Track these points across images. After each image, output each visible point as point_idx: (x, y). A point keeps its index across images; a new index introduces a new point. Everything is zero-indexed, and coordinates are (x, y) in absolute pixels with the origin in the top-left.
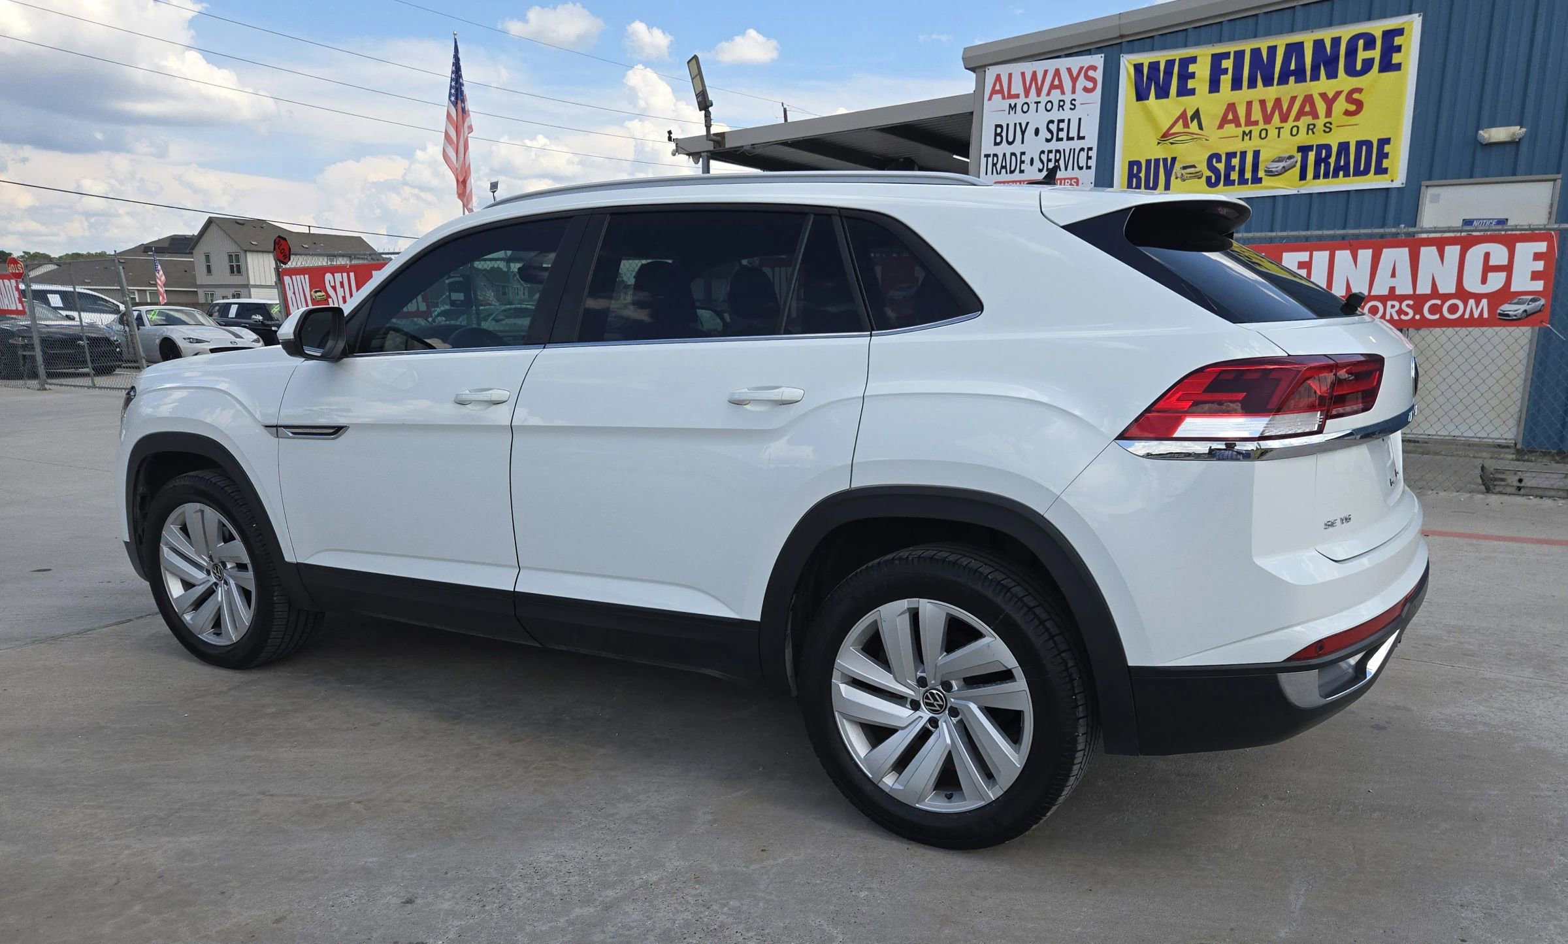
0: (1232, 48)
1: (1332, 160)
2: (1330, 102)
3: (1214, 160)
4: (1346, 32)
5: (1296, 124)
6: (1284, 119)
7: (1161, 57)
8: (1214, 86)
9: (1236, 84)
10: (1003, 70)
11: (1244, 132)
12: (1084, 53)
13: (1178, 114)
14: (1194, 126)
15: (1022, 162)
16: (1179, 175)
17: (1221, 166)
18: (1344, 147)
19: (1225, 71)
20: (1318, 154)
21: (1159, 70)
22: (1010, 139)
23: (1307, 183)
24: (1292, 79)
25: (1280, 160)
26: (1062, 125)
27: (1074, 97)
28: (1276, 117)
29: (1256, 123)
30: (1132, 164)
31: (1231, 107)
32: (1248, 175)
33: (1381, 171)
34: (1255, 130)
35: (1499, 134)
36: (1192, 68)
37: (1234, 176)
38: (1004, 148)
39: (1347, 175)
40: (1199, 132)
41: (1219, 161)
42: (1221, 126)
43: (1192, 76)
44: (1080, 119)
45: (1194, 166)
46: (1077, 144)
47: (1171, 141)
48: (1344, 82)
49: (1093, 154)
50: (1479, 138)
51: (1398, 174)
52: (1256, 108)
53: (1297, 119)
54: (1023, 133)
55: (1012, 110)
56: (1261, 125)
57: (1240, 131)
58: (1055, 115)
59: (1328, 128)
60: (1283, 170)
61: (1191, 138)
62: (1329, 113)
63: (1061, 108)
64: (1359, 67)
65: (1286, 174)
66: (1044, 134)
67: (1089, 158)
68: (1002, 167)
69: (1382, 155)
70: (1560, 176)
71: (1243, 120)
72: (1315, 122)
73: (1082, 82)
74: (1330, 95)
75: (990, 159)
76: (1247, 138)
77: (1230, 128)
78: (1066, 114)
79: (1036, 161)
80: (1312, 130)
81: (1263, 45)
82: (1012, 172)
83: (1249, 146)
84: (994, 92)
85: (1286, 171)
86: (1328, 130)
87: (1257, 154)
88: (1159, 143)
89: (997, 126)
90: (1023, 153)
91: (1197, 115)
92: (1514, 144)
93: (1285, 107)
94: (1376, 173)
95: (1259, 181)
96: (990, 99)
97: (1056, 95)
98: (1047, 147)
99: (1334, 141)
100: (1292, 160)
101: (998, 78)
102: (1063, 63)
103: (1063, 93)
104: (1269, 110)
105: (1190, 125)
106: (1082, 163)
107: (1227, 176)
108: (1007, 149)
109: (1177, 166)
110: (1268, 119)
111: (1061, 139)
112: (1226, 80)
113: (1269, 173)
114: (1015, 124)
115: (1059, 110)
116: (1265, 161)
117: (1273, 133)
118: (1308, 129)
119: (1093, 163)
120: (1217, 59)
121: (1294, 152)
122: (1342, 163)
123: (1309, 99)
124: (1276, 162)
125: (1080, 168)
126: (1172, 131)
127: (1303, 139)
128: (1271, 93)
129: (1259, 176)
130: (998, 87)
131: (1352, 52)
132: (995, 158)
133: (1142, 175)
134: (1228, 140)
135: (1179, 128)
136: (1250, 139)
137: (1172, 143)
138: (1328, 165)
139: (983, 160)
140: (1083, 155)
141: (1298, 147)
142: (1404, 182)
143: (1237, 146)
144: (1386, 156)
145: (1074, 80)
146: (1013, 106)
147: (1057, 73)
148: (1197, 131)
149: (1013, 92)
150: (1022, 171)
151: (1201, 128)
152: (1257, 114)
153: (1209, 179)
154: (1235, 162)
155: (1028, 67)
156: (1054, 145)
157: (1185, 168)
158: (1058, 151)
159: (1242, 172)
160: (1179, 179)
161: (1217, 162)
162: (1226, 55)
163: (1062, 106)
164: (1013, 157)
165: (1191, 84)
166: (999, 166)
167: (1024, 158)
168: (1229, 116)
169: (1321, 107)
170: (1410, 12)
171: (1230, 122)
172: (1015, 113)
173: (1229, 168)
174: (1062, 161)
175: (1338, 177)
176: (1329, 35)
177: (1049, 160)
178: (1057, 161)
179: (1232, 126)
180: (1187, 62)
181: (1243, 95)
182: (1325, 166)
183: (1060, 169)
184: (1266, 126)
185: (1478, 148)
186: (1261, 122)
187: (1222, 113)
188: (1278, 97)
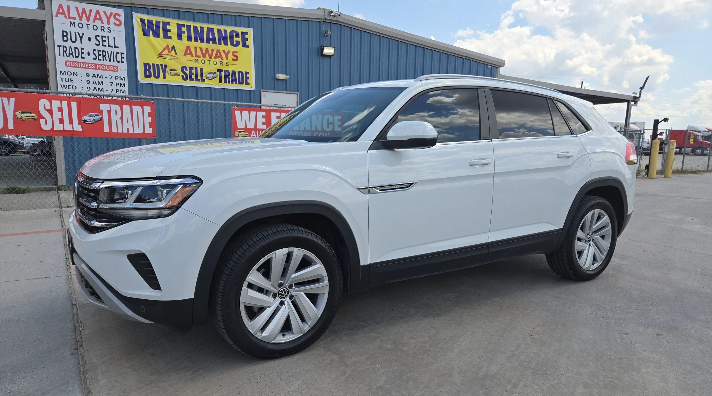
0: (186, 23)
1: (230, 77)
2: (227, 54)
3: (184, 69)
4: (229, 29)
5: (215, 60)
6: (211, 57)
7: (154, 19)
8: (180, 37)
9: (189, 38)
10: (64, 3)
11: (195, 60)
12: (111, 6)
13: (165, 46)
14: (173, 52)
15: (82, 53)
16: (169, 73)
17: (187, 72)
18: (234, 72)
19: (184, 32)
20: (225, 73)
21: (153, 24)
22: (74, 40)
23: (221, 85)
24: (211, 42)
25: (211, 73)
26: (104, 39)
27: (109, 26)
28: (207, 56)
29: (199, 57)
30: (145, 65)
31: (188, 48)
32: (199, 78)
33: (247, 84)
34: (200, 60)
35: (282, 76)
36: (168, 27)
37: (194, 77)
38: (68, 44)
39: (236, 83)
40: (176, 56)
41: (186, 69)
42: (185, 55)
43: (169, 31)
44: (114, 38)
45: (175, 70)
46: (115, 50)
47: (163, 57)
48: (229, 48)
49: (124, 56)
50: (276, 77)
51: (252, 86)
52: (198, 50)
53: (215, 58)
54: (81, 38)
55: (72, 25)
56: (202, 58)
57: (193, 59)
58: (101, 33)
59: (227, 64)
60: (213, 78)
61: (172, 58)
62: (227, 59)
63: (102, 30)
64: (235, 43)
65: (215, 79)
66: (94, 41)
67: (122, 58)
68: (70, 54)
69: (247, 78)
70: (298, 93)
71: (194, 54)
72: (222, 60)
73: (112, 20)
74: (226, 52)
75: (61, 48)
76: (197, 62)
77: (188, 57)
78: (106, 33)
79: (91, 53)
80: (222, 64)
81: (199, 25)
82: (76, 57)
83: (199, 65)
84: (58, 13)
85: (214, 78)
86: (227, 65)
87: (201, 69)
88: (157, 57)
89: (63, 32)
90: (82, 49)
91: (173, 48)
92: (286, 80)
93: (210, 52)
95: (204, 80)
96: (57, 16)
97: (98, 23)
98: (97, 48)
99: (230, 69)
100: (216, 74)
101: (60, 6)
102: (101, 9)
103: (102, 23)
104: (204, 52)
105: (171, 52)
106: (119, 59)
107: (191, 77)
108: (73, 45)
109: (168, 69)
110: (204, 56)
111: (105, 46)
112: (185, 36)
113: (207, 78)
114: (75, 33)
115: (101, 31)
116: (206, 73)
117: (207, 62)
118: (220, 63)
119: (125, 60)
120: (179, 26)
121: (216, 71)
122: (234, 79)
123: (218, 51)
124: (209, 74)
125: (118, 62)
126: (163, 53)
127: (219, 66)
128: (204, 45)
129: (204, 79)
130: (61, 11)
131: (232, 37)
132: (65, 48)
133: (151, 70)
134: (189, 61)
135: (166, 52)
136: (198, 63)
137: (164, 58)
138: (229, 78)
139: (57, 48)
140: (119, 56)
141: (218, 70)
142: (255, 88)
143: (193, 65)
144: (248, 78)
145: (108, 18)
146: (72, 23)
147: (98, 12)
148: (174, 55)
149: (71, 16)
150: (83, 58)
151: (176, 54)
152: (199, 53)
153: (183, 77)
154: (193, 71)
155: (80, 5)
156: (101, 48)
157: (171, 70)
158: (103, 51)
159: (197, 76)
160: (169, 75)
161: (185, 70)
162: (183, 26)
163: (103, 30)
164: (76, 50)
165: (169, 34)
166: (68, 52)
167: (83, 51)
168: (188, 51)
169: (224, 56)
170: (249, 27)
171: (188, 54)
172: (74, 27)
173: (191, 74)
174: (107, 56)
175: (233, 83)
176: (223, 28)
177: (99, 55)
178: (104, 56)
179: (190, 56)
180: (166, 24)
181: (193, 44)
182: (228, 78)
183: (106, 61)
184: (204, 59)
185: (276, 80)
186: (201, 56)
187: (185, 50)
188: (207, 48)
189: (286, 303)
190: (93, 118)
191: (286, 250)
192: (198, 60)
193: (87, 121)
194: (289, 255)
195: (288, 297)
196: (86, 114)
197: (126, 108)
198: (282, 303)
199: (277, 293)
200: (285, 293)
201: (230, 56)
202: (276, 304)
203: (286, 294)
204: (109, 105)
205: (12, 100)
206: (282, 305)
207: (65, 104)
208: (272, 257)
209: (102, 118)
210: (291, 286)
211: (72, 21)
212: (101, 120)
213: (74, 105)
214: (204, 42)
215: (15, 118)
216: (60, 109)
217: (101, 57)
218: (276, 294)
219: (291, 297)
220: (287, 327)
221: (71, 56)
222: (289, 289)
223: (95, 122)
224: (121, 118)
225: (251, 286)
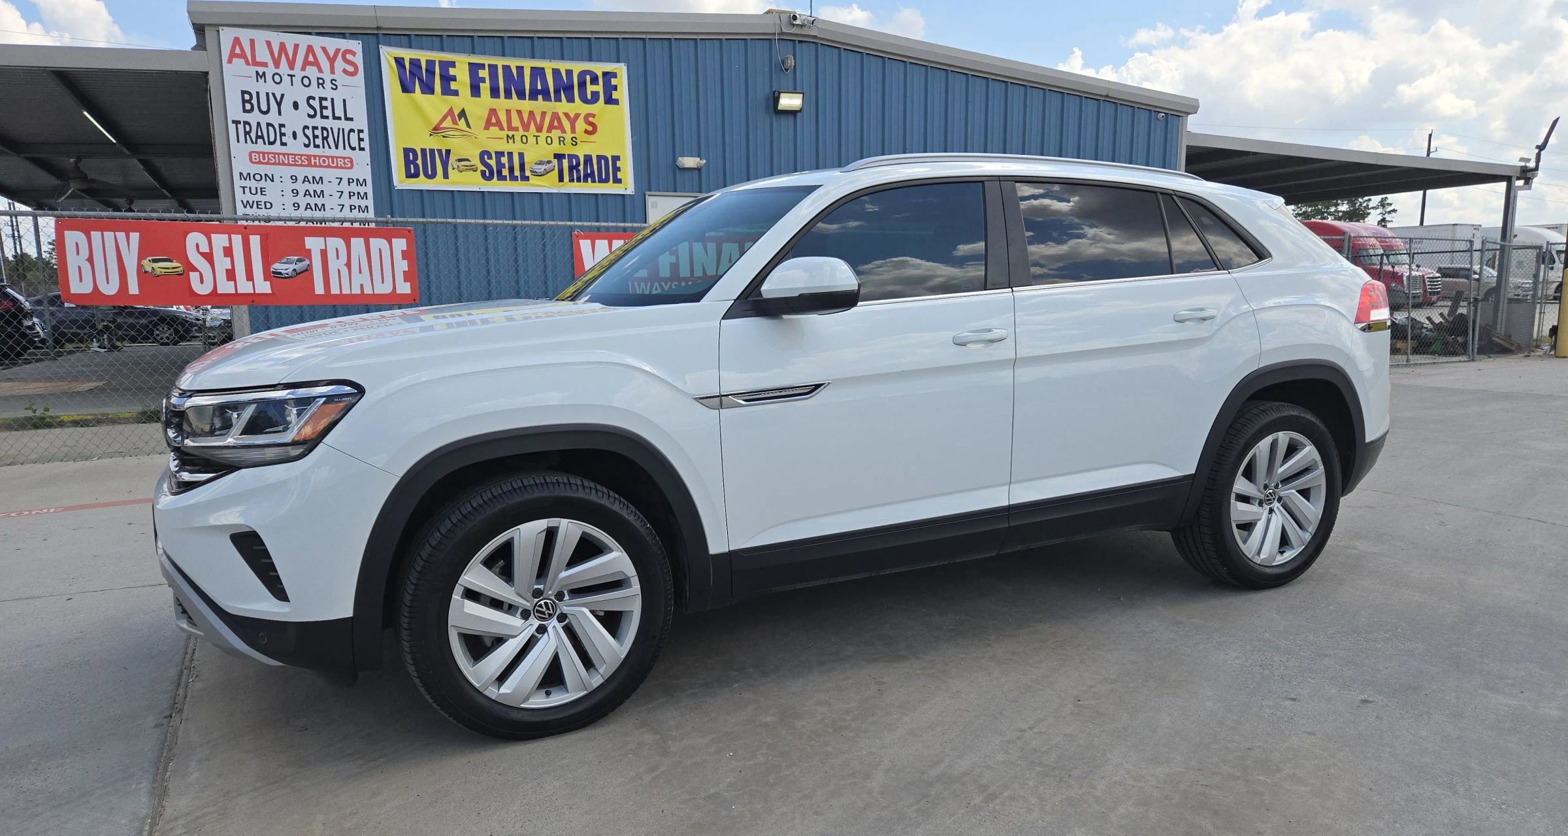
0: (487, 60)
1: (581, 168)
2: (573, 121)
3: (486, 157)
4: (577, 67)
5: (549, 134)
6: (539, 129)
7: (423, 56)
8: (475, 91)
9: (495, 92)
10: (245, 35)
11: (508, 136)
12: (336, 35)
13: (445, 111)
14: (462, 124)
15: (282, 134)
16: (455, 166)
17: (493, 162)
18: (588, 159)
19: (483, 80)
20: (570, 162)
21: (420, 67)
22: (264, 108)
23: (563, 186)
24: (540, 97)
25: (541, 163)
26: (324, 103)
27: (333, 77)
28: (532, 126)
29: (516, 129)
30: (407, 151)
31: (493, 112)
32: (517, 173)
33: (617, 181)
34: (518, 135)
35: (690, 162)
36: (452, 71)
37: (505, 172)
38: (254, 118)
39: (594, 181)
40: (468, 129)
41: (490, 157)
42: (487, 128)
43: (454, 79)
44: (344, 101)
45: (467, 160)
46: (347, 126)
47: (442, 134)
48: (578, 107)
49: (365, 135)
50: (678, 163)
51: (627, 186)
52: (514, 116)
53: (549, 130)
54: (279, 104)
55: (261, 78)
56: (521, 132)
57: (504, 134)
58: (318, 93)
60: (545, 173)
61: (460, 134)
62: (573, 130)
63: (320, 86)
64: (589, 97)
65: (549, 174)
66: (304, 108)
67: (361, 140)
68: (258, 137)
69: (617, 170)
71: (505, 125)
72: (563, 135)
73: (339, 64)
74: (572, 116)
75: (241, 127)
76: (511, 141)
77: (494, 130)
78: (327, 92)
79: (300, 134)
80: (563, 141)
81: (513, 63)
82: (271, 143)
83: (515, 148)
84: (232, 55)
85: (547, 173)
86: (574, 143)
87: (521, 155)
88: (431, 135)
89: (243, 93)
90: (282, 126)
91: (463, 114)
92: (699, 169)
93: (538, 119)
94: (614, 182)
95: (527, 179)
96: (230, 61)
97: (312, 72)
98: (311, 123)
99: (581, 152)
100: (551, 164)
101: (237, 41)
102: (317, 42)
103: (320, 71)
104: (526, 120)
105: (459, 123)
106: (354, 143)
107: (499, 172)
108: (262, 119)
109: (452, 158)
110: (526, 127)
111: (327, 117)
112: (485, 87)
113: (534, 173)
114: (267, 94)
115: (318, 87)
116: (529, 163)
117: (532, 140)
118: (560, 141)
119: (366, 144)
120: (474, 68)
121: (551, 158)
122: (589, 172)
123: (555, 116)
124: (538, 164)
125: (353, 149)
126: (444, 125)
127: (557, 148)
128: (526, 105)
129: (527, 175)
130: (238, 51)
131: (582, 85)
132: (247, 127)
133: (419, 162)
134: (495, 141)
135: (448, 123)
136: (514, 142)
137: (444, 137)
138: (578, 171)
139: (232, 127)
140: (354, 137)
141: (554, 154)
142: (633, 190)
143: (505, 147)
144: (619, 169)
145: (332, 61)
146: (261, 74)
147: (310, 49)
148: (464, 127)
149: (258, 59)
150: (284, 144)
151: (468, 125)
152: (516, 122)
153: (483, 173)
154: (504, 160)
155: (276, 38)
156: (318, 122)
157: (460, 160)
158: (324, 129)
159: (511, 170)
160: (455, 170)
161: (488, 159)
162: (482, 66)
163: (322, 84)
164: (271, 129)
165: (453, 86)
166: (253, 135)
167: (283, 130)
168: (492, 120)
169: (567, 124)
170: (618, 61)
171: (494, 125)
172: (265, 82)
173: (500, 166)
174: (330, 139)
175: (587, 182)
176: (563, 66)
177: (315, 137)
178: (325, 139)
179: (496, 128)
180: (446, 65)
181: (502, 104)
182: (576, 172)
183: (330, 148)
184: (525, 133)
185: (677, 171)
186: (521, 129)
187: (486, 115)
188: (532, 110)
189: (550, 629)
190: (292, 267)
191: (541, 524)
192: (513, 136)
193: (280, 273)
194: (551, 534)
195: (555, 617)
196: (278, 259)
197: (357, 243)
198: (542, 630)
199: (531, 609)
200: (548, 609)
201: (581, 125)
202: (532, 630)
203: (551, 612)
204: (323, 238)
205: (135, 237)
206: (543, 633)
207: (237, 240)
208: (512, 538)
209: (310, 267)
210: (560, 596)
211: (261, 70)
212: (308, 270)
213: (255, 241)
214: (525, 99)
215: (142, 273)
216: (228, 252)
217: (319, 141)
218: (530, 611)
219: (562, 617)
220: (553, 677)
221: (260, 141)
222: (557, 602)
223: (297, 274)
224: (348, 265)
225: (471, 595)
